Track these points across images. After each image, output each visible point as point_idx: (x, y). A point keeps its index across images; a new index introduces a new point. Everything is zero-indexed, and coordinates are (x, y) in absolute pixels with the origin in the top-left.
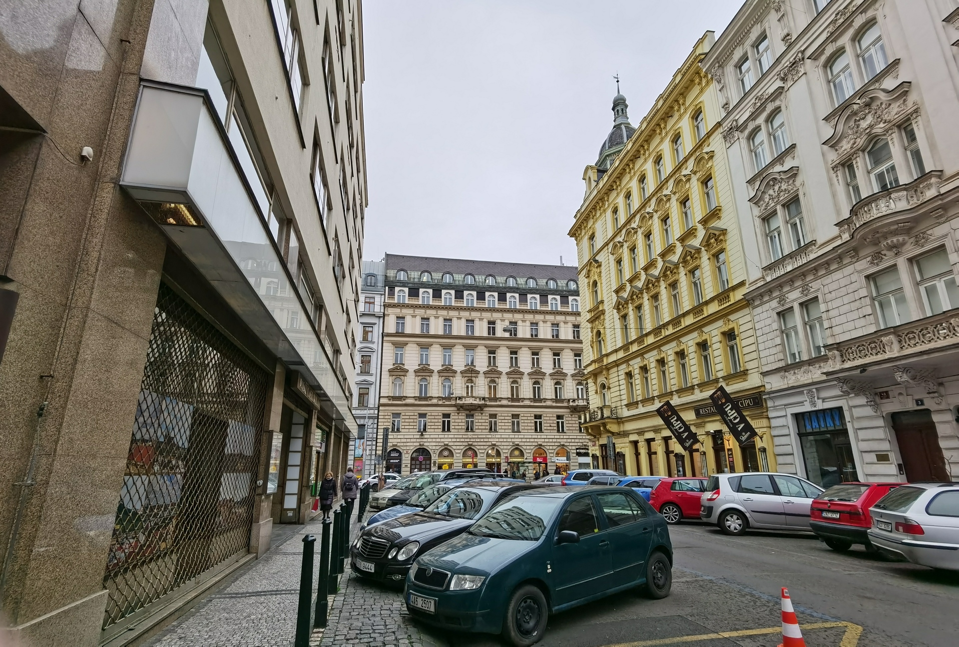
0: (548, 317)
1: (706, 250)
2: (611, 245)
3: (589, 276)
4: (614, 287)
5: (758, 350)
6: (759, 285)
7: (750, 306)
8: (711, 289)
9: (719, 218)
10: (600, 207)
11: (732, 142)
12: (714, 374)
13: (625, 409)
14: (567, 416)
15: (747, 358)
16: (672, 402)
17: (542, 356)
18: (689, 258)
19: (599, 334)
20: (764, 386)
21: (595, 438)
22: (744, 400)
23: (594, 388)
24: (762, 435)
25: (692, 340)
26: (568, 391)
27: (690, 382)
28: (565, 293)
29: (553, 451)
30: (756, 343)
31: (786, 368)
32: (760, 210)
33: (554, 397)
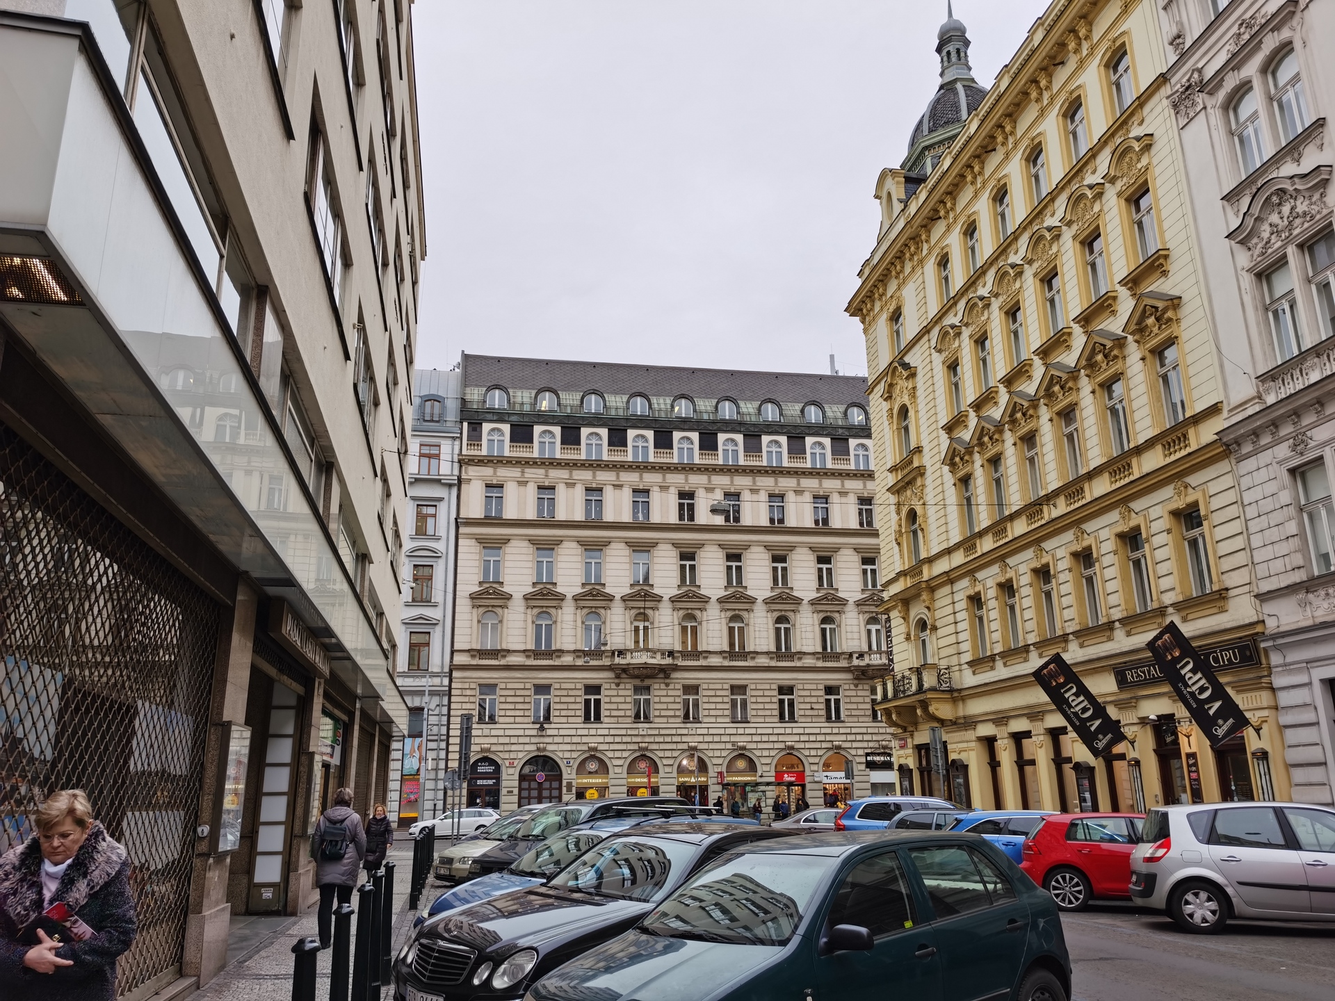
0: (807, 483)
1: (1136, 341)
2: (935, 332)
3: (890, 397)
4: (944, 420)
5: (1248, 548)
6: (1250, 412)
7: (1232, 457)
8: (1148, 422)
9: (1165, 273)
10: (912, 255)
11: (1191, 114)
12: (1155, 598)
13: (968, 672)
14: (846, 687)
15: (1226, 564)
16: (1066, 657)
17: (794, 563)
18: (1099, 357)
19: (912, 516)
20: (1263, 621)
21: (905, 731)
22: (1221, 651)
23: (903, 629)
24: (1260, 724)
25: (1107, 528)
26: (849, 636)
27: (1104, 614)
28: (840, 431)
29: (816, 760)
30: (1246, 532)
31: (1309, 585)
32: (1252, 256)
33: (820, 649)
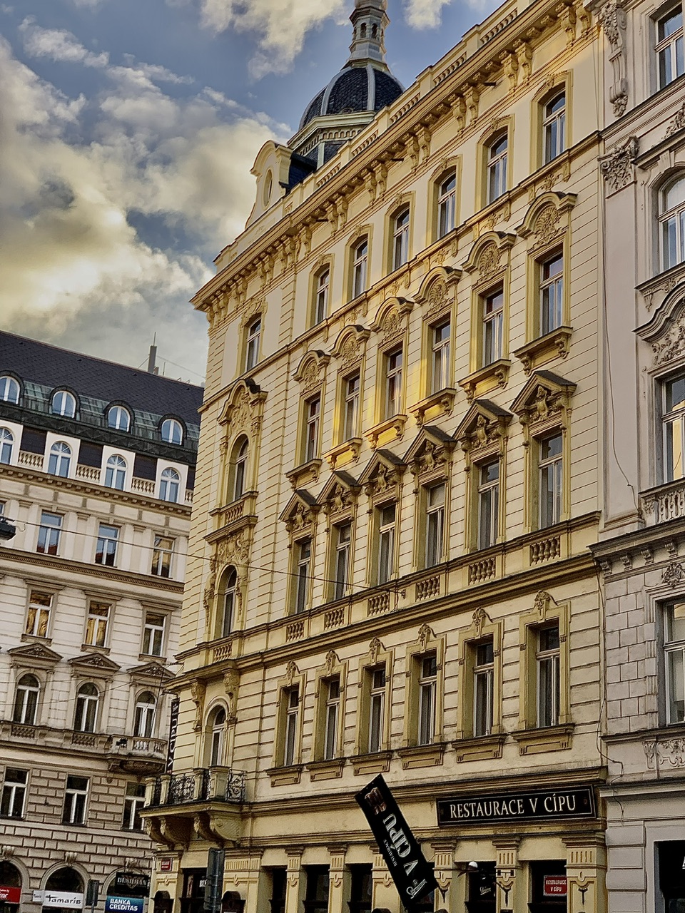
0: (97, 505)
1: (523, 423)
2: (298, 355)
3: (229, 421)
4: (291, 464)
5: (603, 682)
6: (628, 529)
7: (602, 576)
8: (520, 517)
9: (563, 354)
10: (286, 255)
11: (621, 186)
12: (495, 722)
13: (265, 782)
14: (97, 781)
15: (576, 697)
16: (387, 778)
17: (60, 608)
18: (480, 432)
19: (230, 575)
20: (607, 767)
21: (172, 850)
22: (557, 795)
23: (193, 716)
24: (587, 885)
25: (457, 632)
26: (113, 713)
27: (437, 732)
28: (149, 447)
29: (40, 874)
30: (603, 664)
31: (659, 734)
32: (657, 358)
33: (71, 726)
